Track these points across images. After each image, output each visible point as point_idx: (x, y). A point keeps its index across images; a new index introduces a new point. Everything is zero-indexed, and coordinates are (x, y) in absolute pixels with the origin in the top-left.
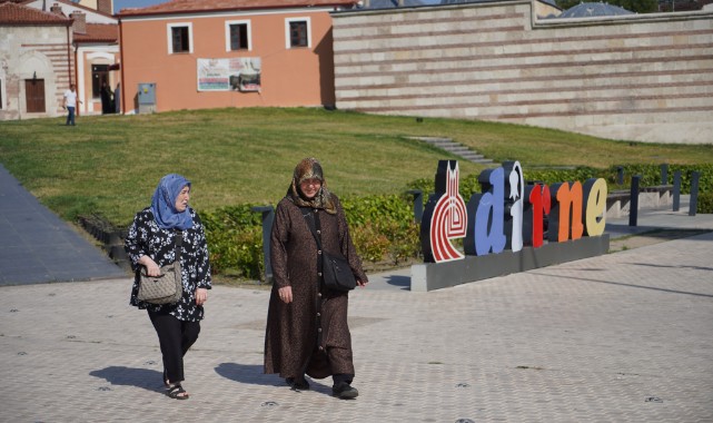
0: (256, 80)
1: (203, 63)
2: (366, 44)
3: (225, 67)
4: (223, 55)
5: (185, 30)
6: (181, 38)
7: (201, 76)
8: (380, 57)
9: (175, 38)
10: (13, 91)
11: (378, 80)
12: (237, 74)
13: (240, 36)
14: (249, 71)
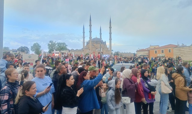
1: (158, 55)
2: (177, 52)
3: (161, 55)
6: (156, 52)
8: (179, 53)
13: (163, 52)
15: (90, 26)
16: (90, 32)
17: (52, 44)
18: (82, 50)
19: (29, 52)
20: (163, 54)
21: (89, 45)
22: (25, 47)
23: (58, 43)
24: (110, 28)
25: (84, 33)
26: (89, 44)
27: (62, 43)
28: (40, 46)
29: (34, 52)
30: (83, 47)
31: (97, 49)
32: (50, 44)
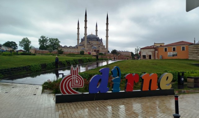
0: (176, 55)
1: (168, 53)
2: (194, 50)
3: (172, 53)
4: (172, 52)
5: (166, 48)
6: (166, 50)
7: (168, 55)
8: (196, 51)
9: (165, 50)
10: (147, 56)
11: (196, 55)
12: (173, 54)
13: (174, 49)
14: (175, 54)
15: (86, 21)
16: (86, 28)
17: (43, 40)
18: (76, 47)
19: (17, 48)
20: (175, 52)
21: (83, 42)
22: (12, 42)
23: (50, 39)
24: (107, 24)
25: (78, 28)
26: (84, 40)
27: (54, 39)
28: (30, 42)
29: (23, 47)
30: (77, 44)
31: (93, 47)
32: (42, 39)
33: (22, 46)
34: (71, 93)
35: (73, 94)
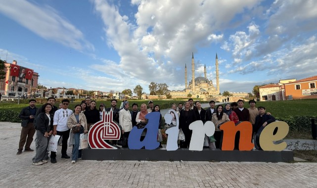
3: (309, 91)
5: (299, 85)
9: (297, 87)
10: (270, 97)
12: (312, 92)
14: (316, 91)
15: (193, 64)
16: (193, 70)
18: (184, 91)
19: (132, 94)
20: (314, 89)
22: (128, 90)
23: (159, 84)
26: (192, 84)
27: (163, 84)
31: (202, 90)
32: (151, 85)
33: (136, 93)
34: (102, 147)
35: (105, 148)
